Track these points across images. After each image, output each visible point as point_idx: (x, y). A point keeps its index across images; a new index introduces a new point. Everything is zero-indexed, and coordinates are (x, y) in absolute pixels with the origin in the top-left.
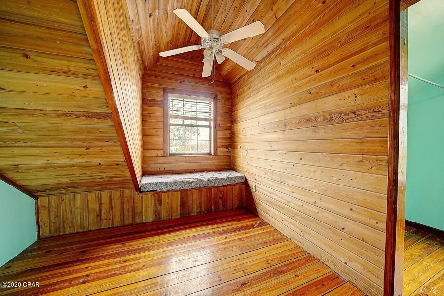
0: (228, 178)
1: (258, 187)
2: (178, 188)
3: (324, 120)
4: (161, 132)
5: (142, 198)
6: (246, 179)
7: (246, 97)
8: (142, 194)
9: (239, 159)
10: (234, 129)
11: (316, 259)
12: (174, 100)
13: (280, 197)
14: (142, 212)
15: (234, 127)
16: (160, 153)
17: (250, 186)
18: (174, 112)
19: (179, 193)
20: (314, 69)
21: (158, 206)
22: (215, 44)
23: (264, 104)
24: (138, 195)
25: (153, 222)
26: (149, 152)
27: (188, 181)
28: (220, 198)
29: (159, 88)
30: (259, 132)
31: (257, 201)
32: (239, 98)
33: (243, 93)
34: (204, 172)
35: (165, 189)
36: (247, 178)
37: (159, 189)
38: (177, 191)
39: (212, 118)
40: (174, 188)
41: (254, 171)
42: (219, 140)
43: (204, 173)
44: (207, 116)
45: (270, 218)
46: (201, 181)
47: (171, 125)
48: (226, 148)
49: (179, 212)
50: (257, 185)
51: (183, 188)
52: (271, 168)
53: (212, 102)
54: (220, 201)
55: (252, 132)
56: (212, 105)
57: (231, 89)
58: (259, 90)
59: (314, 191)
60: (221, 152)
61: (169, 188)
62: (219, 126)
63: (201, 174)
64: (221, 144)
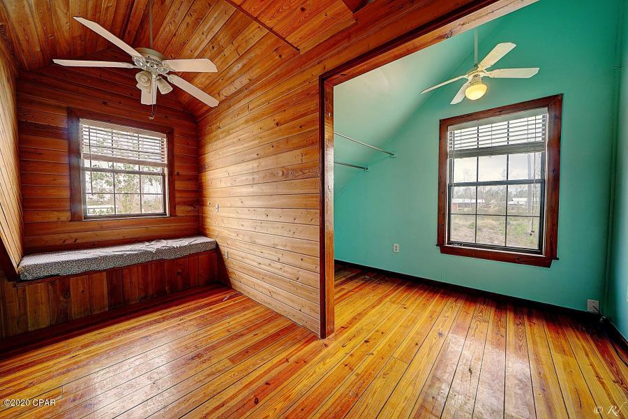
0: (191, 246)
1: (231, 254)
2: (103, 266)
3: (283, 175)
4: (66, 181)
5: (24, 291)
6: (217, 245)
7: (215, 139)
8: (24, 284)
9: (208, 220)
10: (201, 180)
11: (281, 315)
12: (91, 130)
13: (251, 260)
14: (25, 314)
15: (201, 177)
16: (66, 216)
17: (223, 252)
18: (94, 149)
19: (105, 273)
20: (276, 122)
21: (62, 299)
22: (155, 67)
23: (234, 151)
24: (14, 286)
25: (51, 326)
26: (38, 214)
27: (122, 255)
28: (178, 273)
29: (59, 107)
30: (230, 185)
31: (230, 270)
32: (207, 138)
33: (212, 132)
34: (152, 240)
35: (75, 270)
36: (219, 243)
37: (63, 273)
38: (100, 271)
39: (166, 162)
40: (94, 267)
41: (225, 233)
42: (178, 195)
43: (153, 243)
44: (157, 159)
45: (244, 287)
46: (146, 253)
47: (87, 169)
48: (191, 205)
49: (106, 302)
50: (230, 251)
51: (111, 266)
52: (243, 228)
53: (165, 140)
54: (179, 277)
55: (223, 185)
56: (165, 142)
57: (197, 123)
58: (228, 133)
59: (278, 247)
60: (181, 211)
61: (84, 269)
62: (178, 174)
63: (147, 244)
64: (182, 199)
